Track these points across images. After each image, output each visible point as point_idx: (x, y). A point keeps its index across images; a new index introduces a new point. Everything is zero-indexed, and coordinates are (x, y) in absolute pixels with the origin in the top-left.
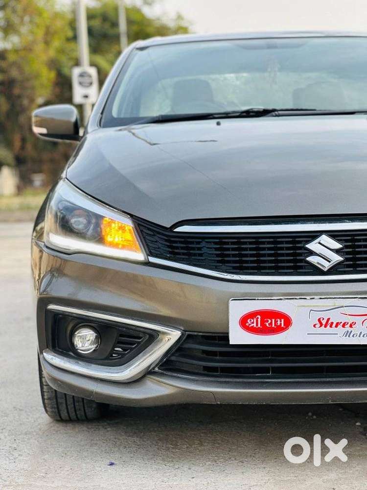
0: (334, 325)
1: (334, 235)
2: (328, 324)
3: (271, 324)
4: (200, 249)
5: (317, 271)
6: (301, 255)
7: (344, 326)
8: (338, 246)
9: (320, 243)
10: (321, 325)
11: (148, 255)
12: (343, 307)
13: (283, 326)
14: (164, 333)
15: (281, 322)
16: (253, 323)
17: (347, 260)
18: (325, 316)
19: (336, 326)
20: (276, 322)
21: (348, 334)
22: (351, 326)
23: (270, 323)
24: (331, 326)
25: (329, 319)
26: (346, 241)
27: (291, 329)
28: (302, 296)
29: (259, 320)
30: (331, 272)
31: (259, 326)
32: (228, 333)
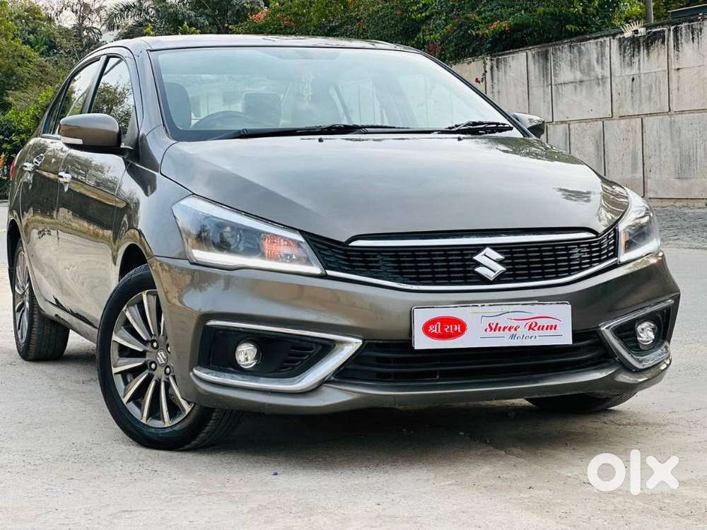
0: (502, 329)
1: (496, 248)
2: (496, 328)
3: (449, 330)
4: (376, 262)
6: (469, 266)
7: (510, 330)
9: (485, 255)
10: (491, 329)
12: (508, 312)
13: (459, 331)
14: (342, 342)
15: (457, 328)
16: (434, 329)
17: (508, 270)
18: (494, 321)
19: (504, 330)
20: (454, 327)
21: (513, 337)
23: (449, 328)
24: (499, 330)
25: (497, 324)
27: (466, 333)
28: (474, 303)
29: (439, 326)
30: (496, 281)
31: (439, 331)
32: (413, 340)
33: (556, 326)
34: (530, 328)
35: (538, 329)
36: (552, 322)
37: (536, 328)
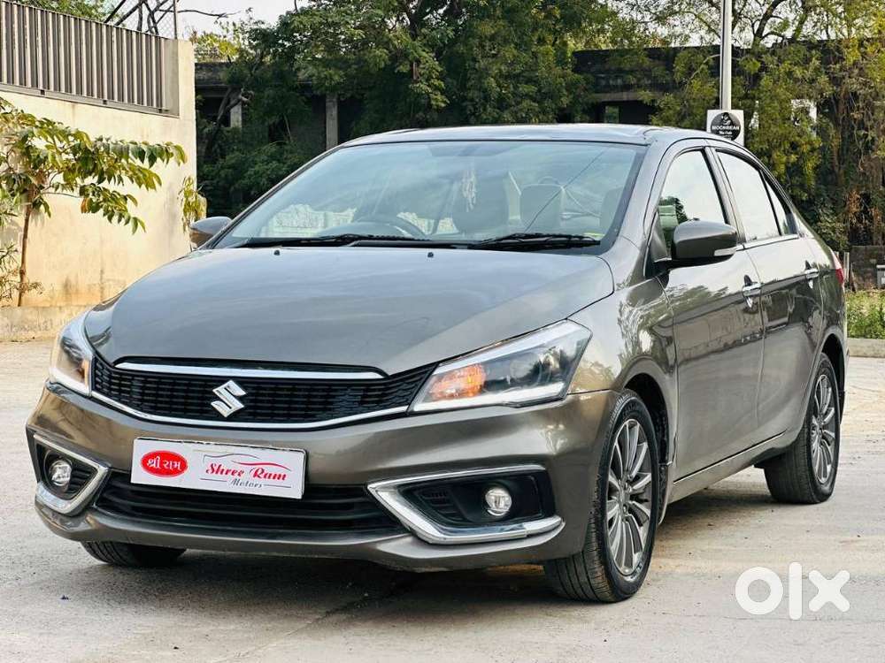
0: (224, 472)
1: (240, 381)
3: (168, 466)
4: (129, 386)
5: (219, 417)
6: (207, 399)
7: (233, 474)
8: (242, 393)
9: (226, 389)
11: (93, 389)
13: (179, 468)
15: (178, 465)
16: (153, 463)
17: (248, 407)
18: (217, 462)
19: (226, 473)
20: (173, 464)
21: (236, 482)
22: (239, 475)
23: (168, 464)
24: (222, 473)
25: (220, 466)
26: (254, 388)
27: (186, 472)
28: (199, 440)
29: (159, 461)
30: (230, 419)
31: (158, 466)
32: (131, 471)
33: (285, 476)
34: (255, 475)
35: (265, 477)
36: (280, 471)
37: (262, 476)
